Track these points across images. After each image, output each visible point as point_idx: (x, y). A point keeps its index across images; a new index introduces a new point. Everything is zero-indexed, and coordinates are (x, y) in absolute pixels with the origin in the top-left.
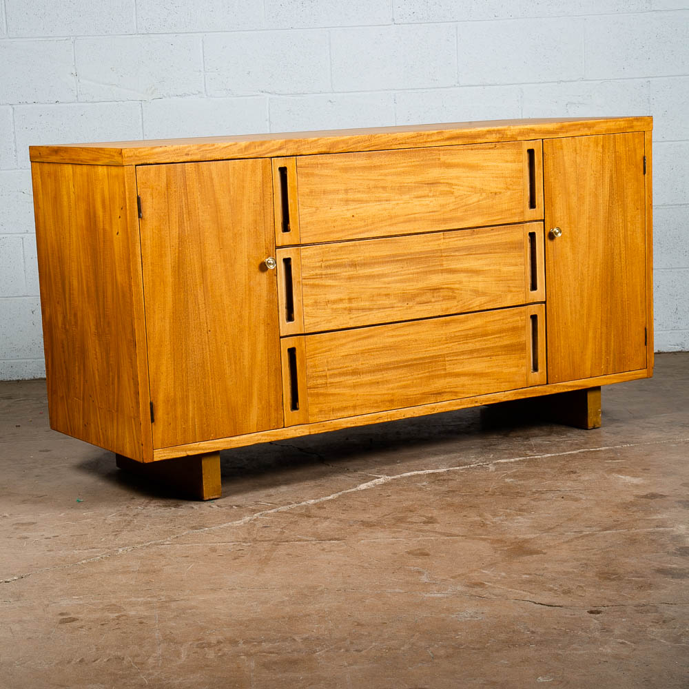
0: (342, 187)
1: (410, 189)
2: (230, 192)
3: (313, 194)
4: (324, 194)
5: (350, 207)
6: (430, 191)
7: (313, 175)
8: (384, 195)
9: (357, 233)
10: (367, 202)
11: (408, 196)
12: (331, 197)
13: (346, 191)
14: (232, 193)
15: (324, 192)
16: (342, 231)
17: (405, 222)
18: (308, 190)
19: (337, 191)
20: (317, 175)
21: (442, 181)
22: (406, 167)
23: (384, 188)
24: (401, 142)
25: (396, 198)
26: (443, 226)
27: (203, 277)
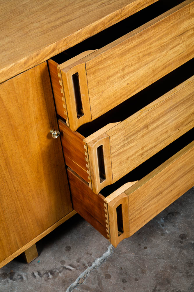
0: (121, 67)
1: (167, 45)
2: (17, 100)
3: (100, 83)
4: (107, 79)
5: (126, 79)
6: (181, 40)
7: (99, 70)
8: (150, 58)
9: (131, 94)
10: (138, 69)
11: (165, 51)
12: (112, 79)
13: (123, 69)
14: (19, 100)
15: (107, 78)
16: (121, 97)
17: (163, 69)
18: (95, 83)
19: (117, 73)
20: (102, 69)
21: (189, 29)
22: (165, 31)
23: (150, 54)
24: (143, 4)
25: (158, 56)
26: (187, 59)
27: (6, 164)
